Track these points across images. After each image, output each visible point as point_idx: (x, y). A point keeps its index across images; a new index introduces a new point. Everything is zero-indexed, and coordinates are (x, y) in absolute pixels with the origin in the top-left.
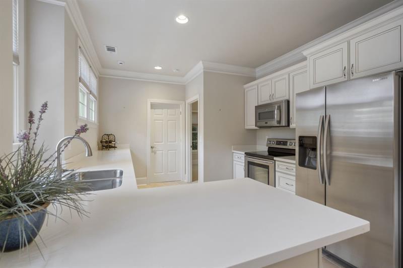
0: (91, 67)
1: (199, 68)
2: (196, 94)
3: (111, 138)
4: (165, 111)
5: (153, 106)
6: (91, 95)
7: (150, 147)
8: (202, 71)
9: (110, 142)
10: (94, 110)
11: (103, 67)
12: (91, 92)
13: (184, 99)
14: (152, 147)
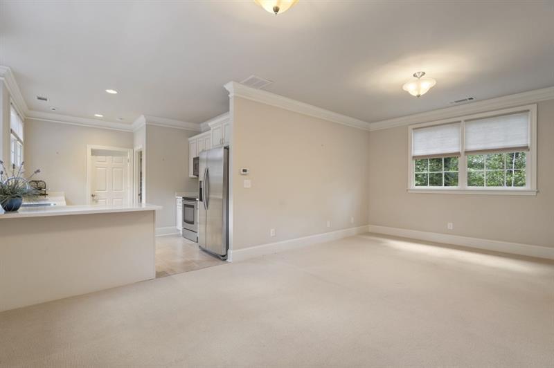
0: (18, 114)
1: (141, 121)
2: (140, 144)
3: (41, 184)
4: (109, 158)
5: (94, 152)
6: (18, 142)
7: (90, 195)
8: (145, 123)
9: (40, 189)
10: (19, 154)
11: (30, 109)
12: (19, 139)
13: (132, 147)
14: (92, 196)
